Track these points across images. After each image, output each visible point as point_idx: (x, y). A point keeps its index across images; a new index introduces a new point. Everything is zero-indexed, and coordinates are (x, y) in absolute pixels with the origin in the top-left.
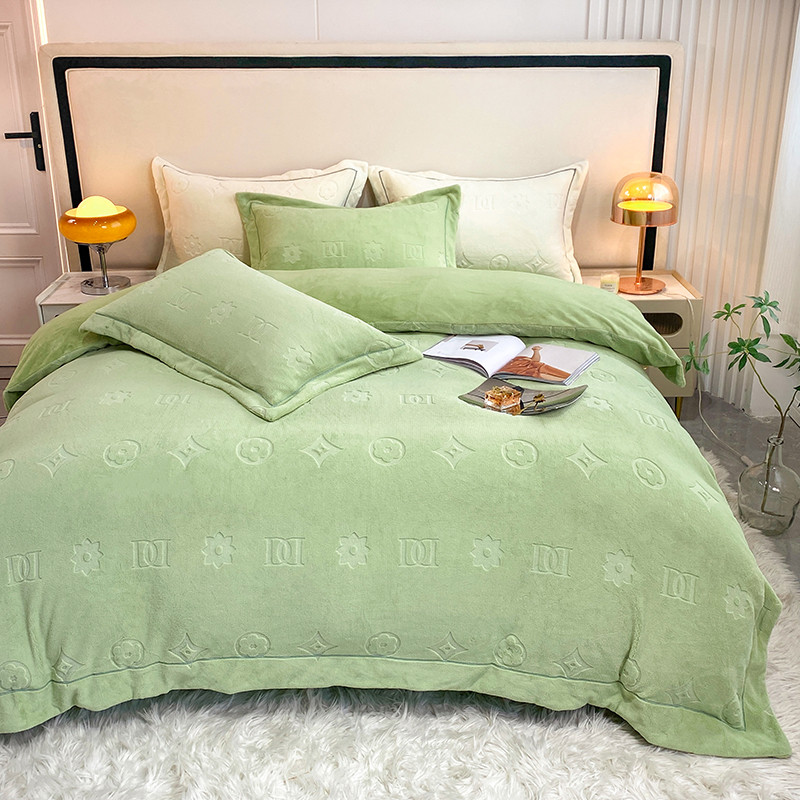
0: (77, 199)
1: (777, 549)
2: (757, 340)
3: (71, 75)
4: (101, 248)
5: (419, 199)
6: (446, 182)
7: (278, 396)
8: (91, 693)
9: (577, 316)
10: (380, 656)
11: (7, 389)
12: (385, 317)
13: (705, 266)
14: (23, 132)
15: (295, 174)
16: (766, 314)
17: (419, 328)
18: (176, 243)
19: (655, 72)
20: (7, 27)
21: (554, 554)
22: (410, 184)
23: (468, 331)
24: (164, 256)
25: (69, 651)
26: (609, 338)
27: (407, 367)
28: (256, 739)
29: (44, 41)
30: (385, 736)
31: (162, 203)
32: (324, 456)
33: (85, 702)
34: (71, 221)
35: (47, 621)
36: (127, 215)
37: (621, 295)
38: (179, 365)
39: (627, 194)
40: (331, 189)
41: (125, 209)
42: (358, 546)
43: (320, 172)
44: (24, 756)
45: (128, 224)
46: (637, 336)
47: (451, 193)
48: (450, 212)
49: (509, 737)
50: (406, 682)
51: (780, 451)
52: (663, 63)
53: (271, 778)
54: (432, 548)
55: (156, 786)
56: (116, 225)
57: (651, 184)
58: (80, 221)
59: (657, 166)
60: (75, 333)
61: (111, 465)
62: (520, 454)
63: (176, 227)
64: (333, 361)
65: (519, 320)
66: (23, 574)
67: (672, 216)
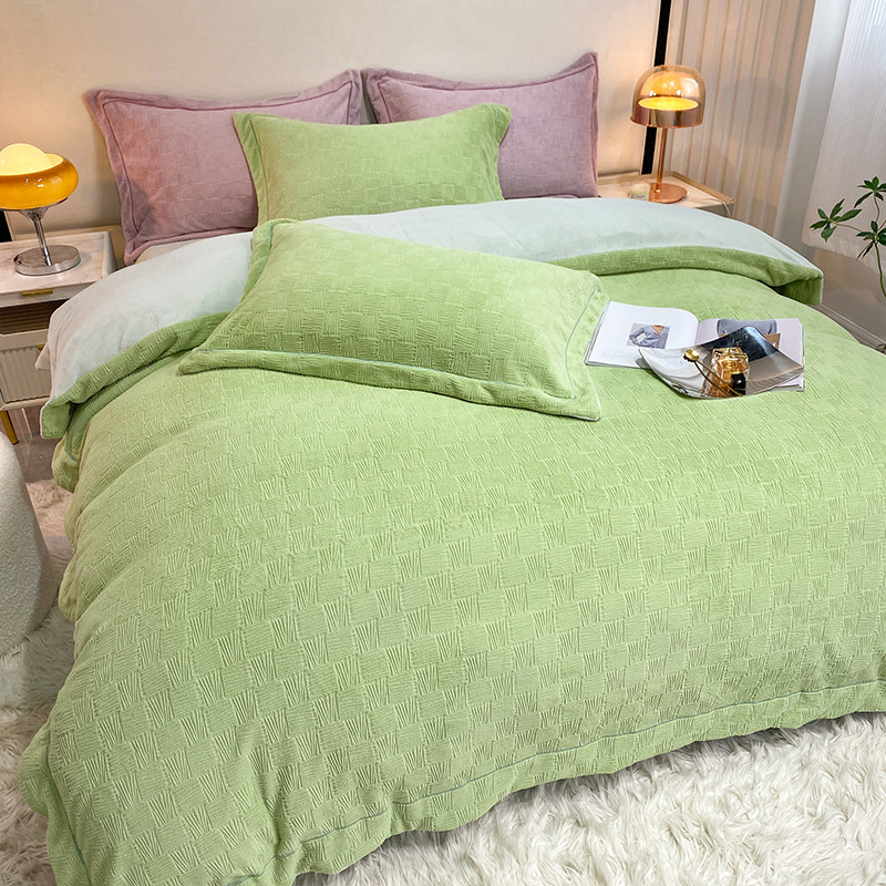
4: (35, 215)
36: (66, 167)
41: (61, 160)
56: (56, 182)
59: (660, 59)
67: (699, 114)
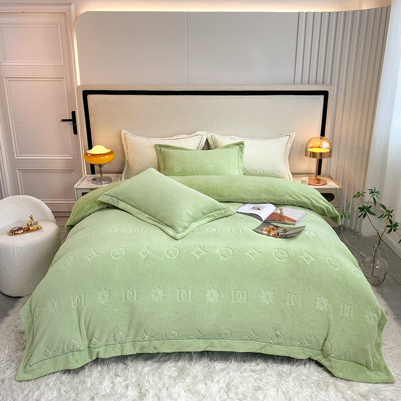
0: (90, 147)
1: (378, 292)
2: (370, 207)
3: (90, 97)
4: (100, 166)
5: (228, 147)
6: (238, 140)
7: (180, 229)
8: (104, 352)
9: (297, 196)
10: (223, 339)
11: (67, 224)
12: (219, 196)
13: (342, 174)
14: (68, 119)
15: (178, 137)
16: (375, 197)
17: (233, 200)
18: (130, 163)
19: (322, 97)
20: (63, 78)
21: (296, 297)
22: (224, 140)
23: (253, 202)
24: (125, 169)
25: (96, 335)
26: (310, 205)
27: (230, 217)
28: (171, 372)
29: (79, 84)
30: (225, 372)
31: (125, 148)
32: (201, 255)
33: (102, 356)
34: (89, 155)
35: (87, 323)
36: (111, 153)
37: (309, 185)
38: (138, 216)
39: (312, 145)
40: (193, 142)
41: (110, 151)
42: (215, 293)
43: (188, 136)
44: (77, 379)
45: (111, 157)
46: (322, 205)
47: (241, 144)
48: (240, 152)
49: (276, 373)
50: (234, 349)
51: (379, 251)
52: (325, 94)
53: (179, 389)
54: (245, 294)
55: (132, 393)
56: (107, 157)
57: (321, 142)
58: (92, 155)
59: (323, 134)
60: (95, 202)
61: (114, 258)
62: (280, 255)
63: (131, 157)
64: (201, 215)
65: (273, 197)
66: (78, 303)
67: (329, 154)
